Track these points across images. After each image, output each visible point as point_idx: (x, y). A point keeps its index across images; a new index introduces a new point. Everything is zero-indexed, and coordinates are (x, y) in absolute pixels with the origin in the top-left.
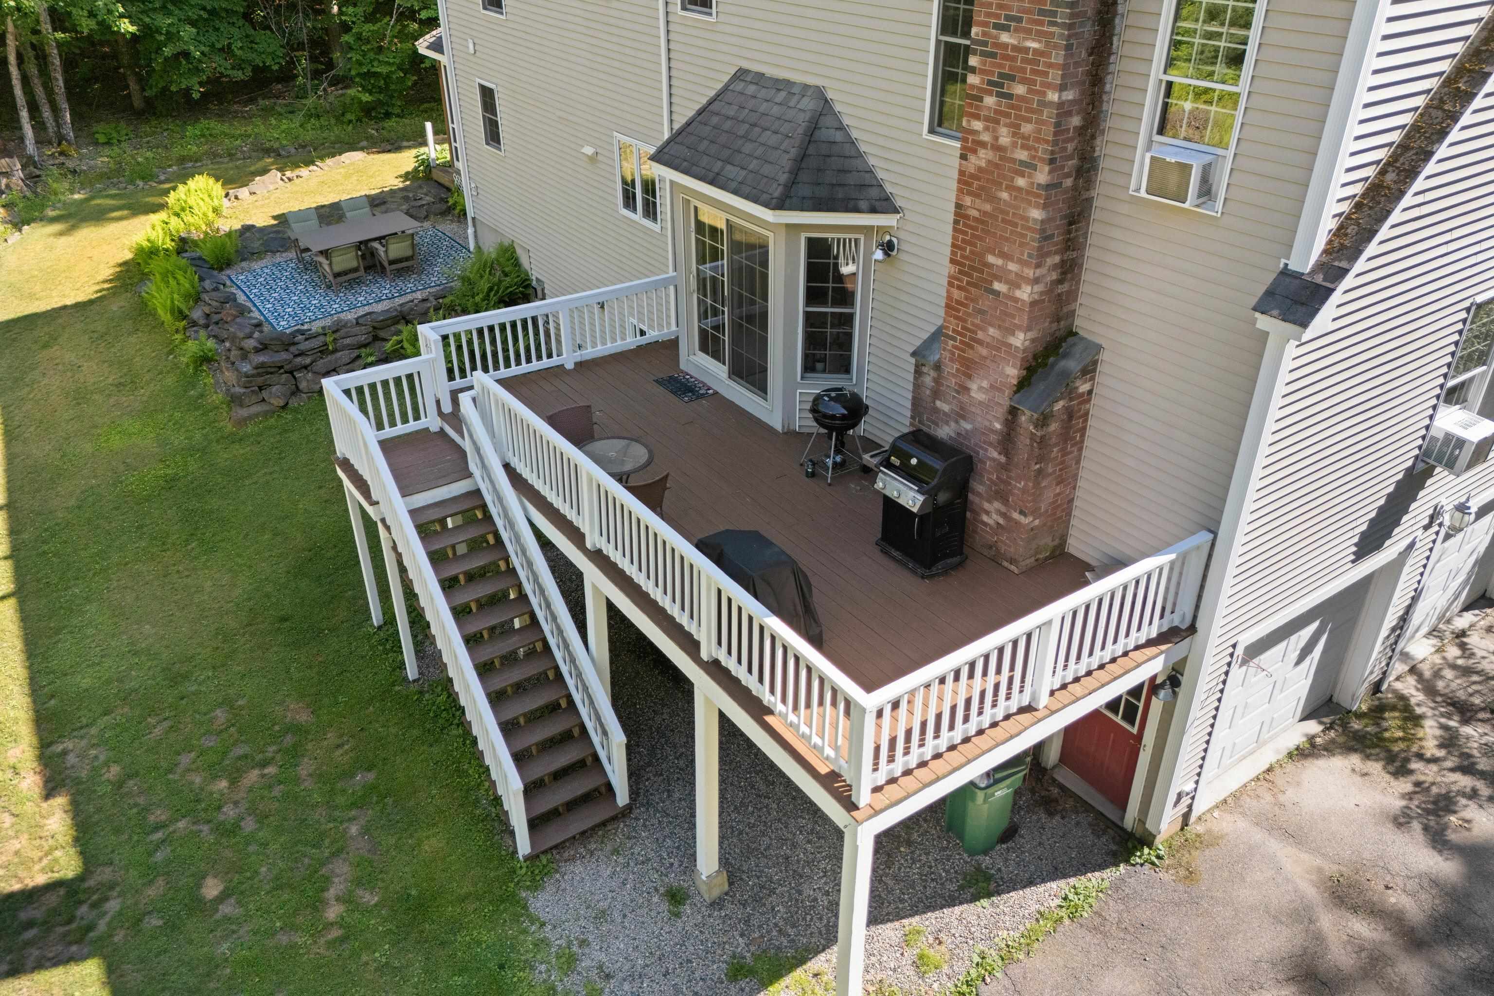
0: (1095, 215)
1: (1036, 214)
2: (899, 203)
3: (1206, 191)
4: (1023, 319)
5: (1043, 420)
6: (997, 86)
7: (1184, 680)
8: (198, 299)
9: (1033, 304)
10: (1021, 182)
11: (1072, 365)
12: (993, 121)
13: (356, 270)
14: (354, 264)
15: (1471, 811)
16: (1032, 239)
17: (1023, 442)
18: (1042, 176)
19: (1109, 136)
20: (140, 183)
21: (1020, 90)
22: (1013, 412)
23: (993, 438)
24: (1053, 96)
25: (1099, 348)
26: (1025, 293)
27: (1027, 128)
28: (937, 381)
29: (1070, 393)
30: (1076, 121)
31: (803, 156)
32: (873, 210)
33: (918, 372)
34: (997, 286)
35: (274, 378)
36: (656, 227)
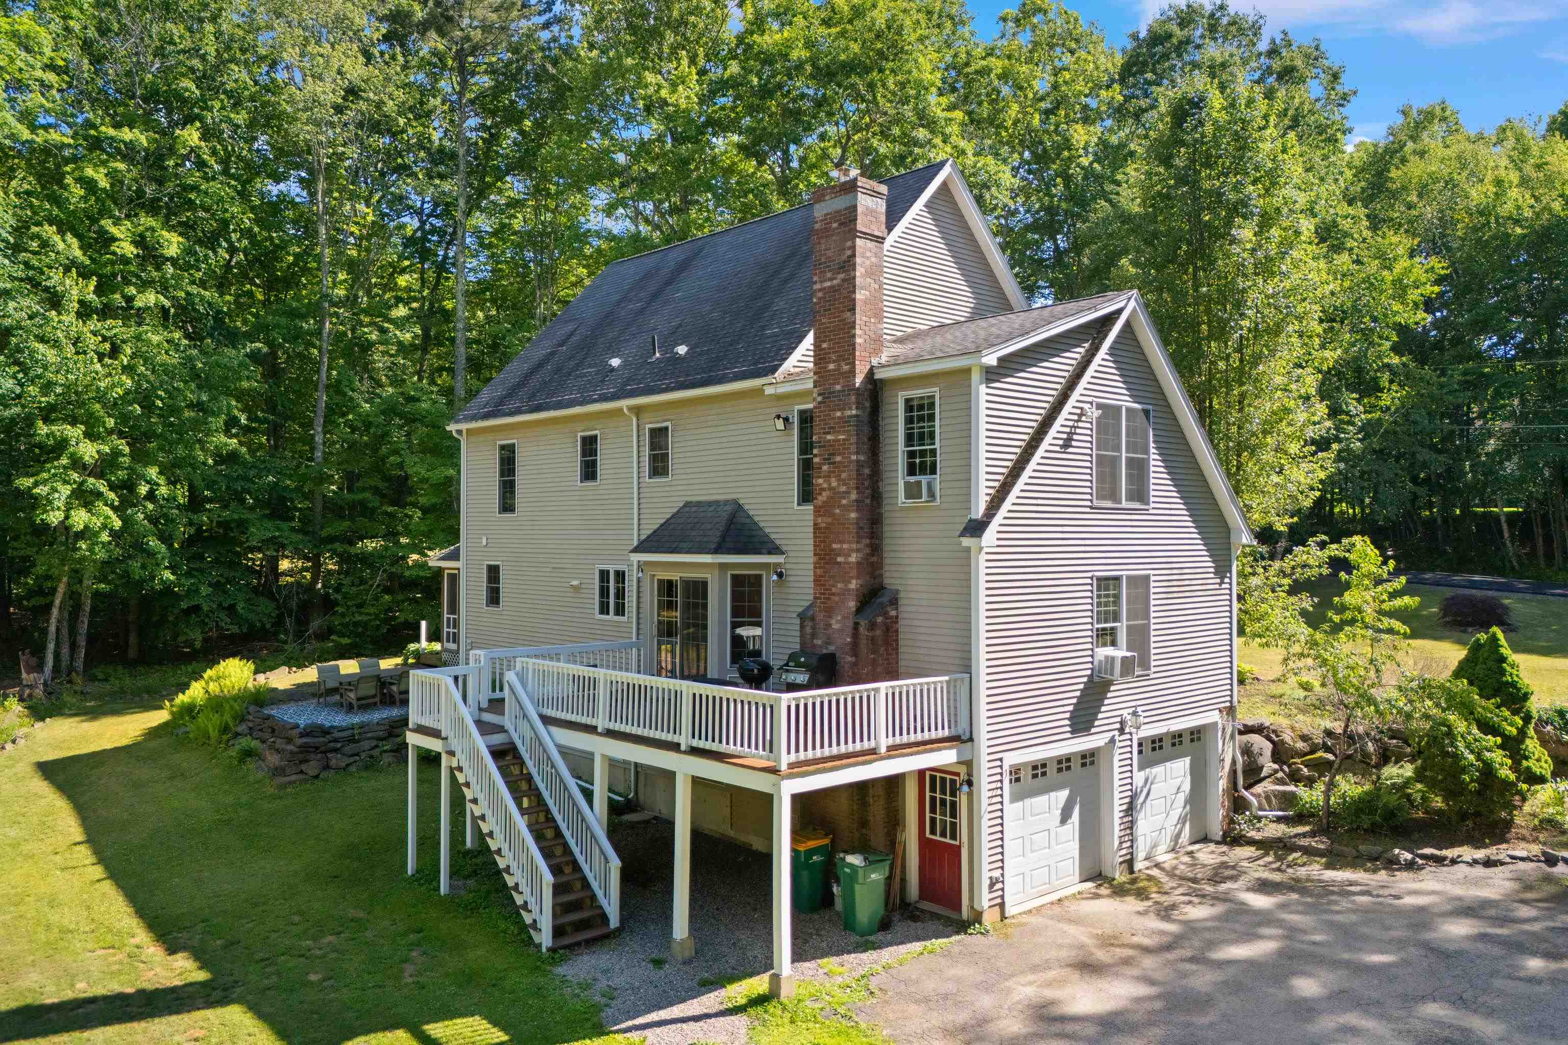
0: (886, 522)
1: (853, 515)
2: (784, 548)
3: (932, 495)
4: (854, 573)
5: (872, 626)
6: (828, 460)
7: (975, 780)
8: (243, 720)
9: (858, 563)
10: (844, 502)
11: (885, 599)
12: (827, 477)
13: (374, 696)
14: (373, 692)
15: (1188, 909)
16: (853, 529)
17: (863, 642)
18: (854, 496)
19: (886, 482)
20: (146, 696)
21: (838, 459)
22: (856, 624)
23: (847, 649)
24: (854, 457)
25: (897, 591)
26: (853, 558)
27: (844, 475)
28: (813, 628)
29: (885, 614)
30: (867, 471)
31: (728, 529)
32: (770, 553)
33: (802, 627)
34: (839, 559)
35: (312, 756)
36: (624, 619)
